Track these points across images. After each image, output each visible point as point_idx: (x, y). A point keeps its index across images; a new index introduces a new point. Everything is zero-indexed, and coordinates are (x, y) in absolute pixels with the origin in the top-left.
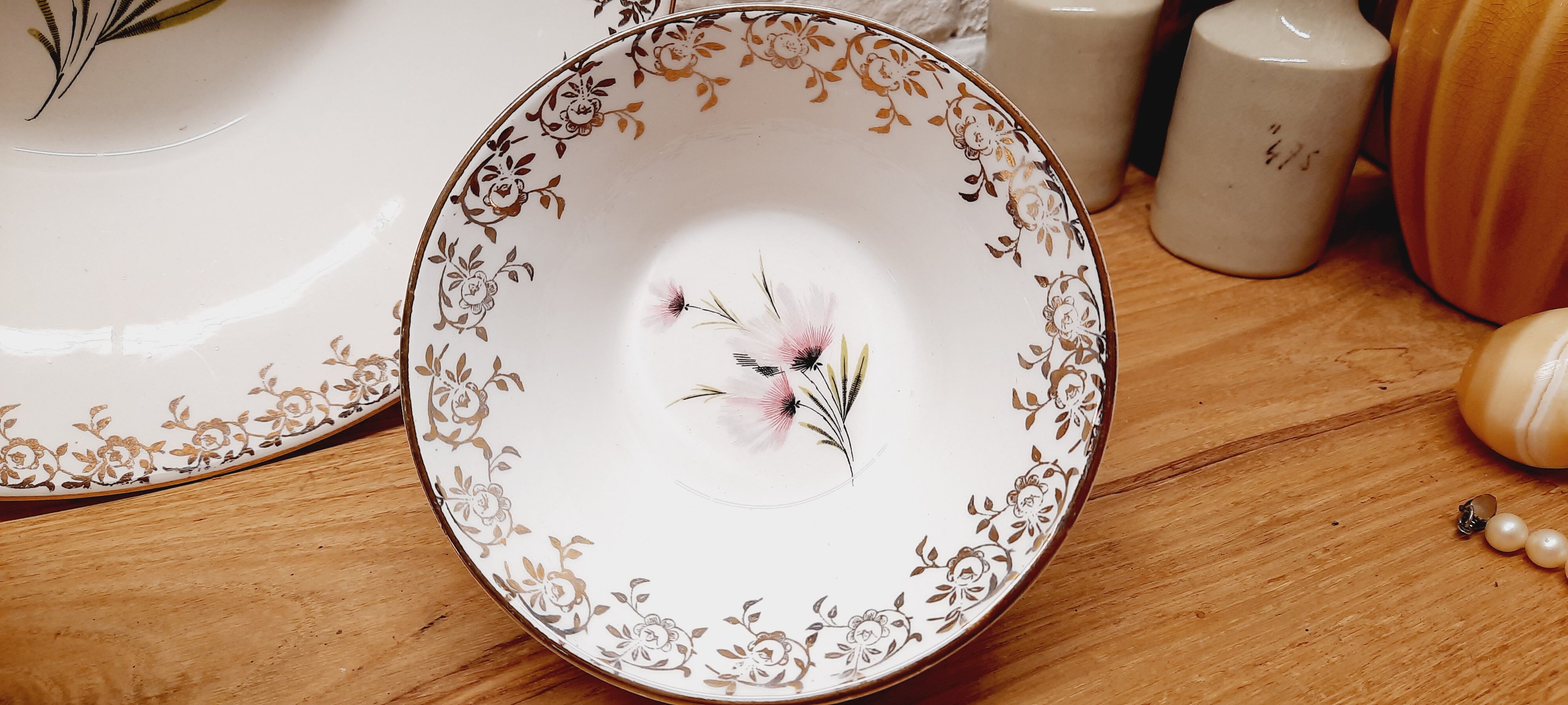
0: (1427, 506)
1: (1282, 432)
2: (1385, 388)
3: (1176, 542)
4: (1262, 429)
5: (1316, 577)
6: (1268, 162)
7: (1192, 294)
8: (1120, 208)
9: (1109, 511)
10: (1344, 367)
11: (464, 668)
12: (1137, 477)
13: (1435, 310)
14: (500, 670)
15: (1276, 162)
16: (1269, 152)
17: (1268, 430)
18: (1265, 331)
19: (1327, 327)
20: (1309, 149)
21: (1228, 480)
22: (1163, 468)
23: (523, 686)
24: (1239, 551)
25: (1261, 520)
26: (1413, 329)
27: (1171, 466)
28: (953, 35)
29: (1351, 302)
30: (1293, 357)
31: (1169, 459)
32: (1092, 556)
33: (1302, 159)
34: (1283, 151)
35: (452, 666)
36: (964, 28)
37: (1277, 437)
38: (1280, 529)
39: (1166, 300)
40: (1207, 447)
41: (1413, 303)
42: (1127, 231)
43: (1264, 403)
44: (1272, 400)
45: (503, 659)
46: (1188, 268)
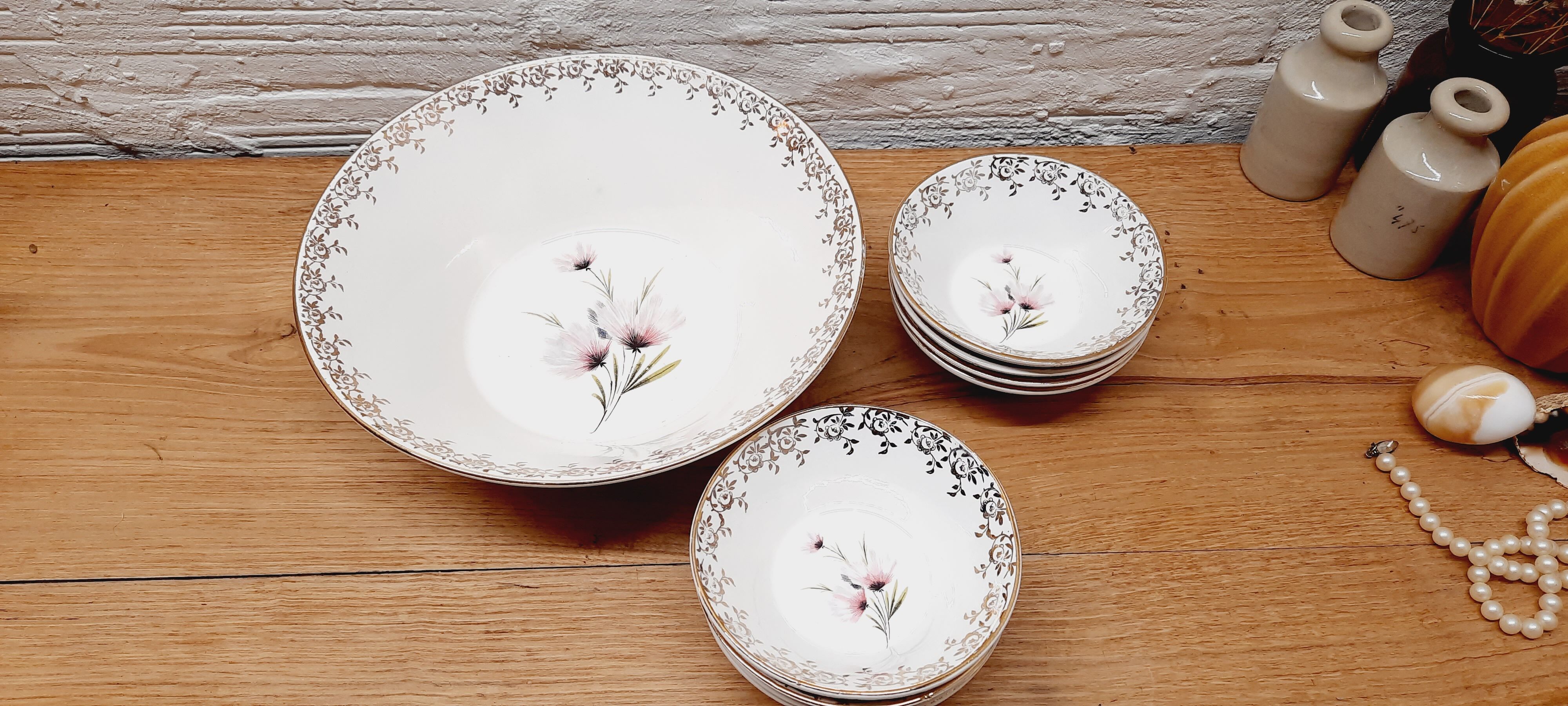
0: (1361, 437)
1: (1316, 377)
2: (1394, 368)
3: (1223, 417)
4: (1307, 373)
5: (1279, 453)
6: (1393, 223)
7: (1327, 278)
8: (1323, 201)
9: (1200, 393)
10: (1381, 348)
11: (899, 381)
12: (1224, 380)
13: (1470, 327)
14: (913, 386)
15: (1397, 225)
16: (1394, 218)
17: (1310, 374)
18: (1352, 314)
19: (1392, 320)
20: (1418, 224)
21: (1270, 394)
22: (1241, 379)
23: (920, 396)
24: (1249, 430)
25: (1272, 419)
26: (1444, 336)
27: (1245, 379)
28: (1261, 60)
29: (1421, 308)
30: (1356, 334)
31: (1247, 375)
32: (1179, 412)
33: (1413, 227)
34: (1404, 220)
35: (895, 379)
36: (1270, 57)
37: (1312, 379)
38: (1278, 426)
39: (1309, 278)
40: (1271, 374)
41: (1460, 318)
42: (1317, 221)
43: (1319, 357)
44: (1325, 357)
45: (914, 382)
46: (1337, 258)
